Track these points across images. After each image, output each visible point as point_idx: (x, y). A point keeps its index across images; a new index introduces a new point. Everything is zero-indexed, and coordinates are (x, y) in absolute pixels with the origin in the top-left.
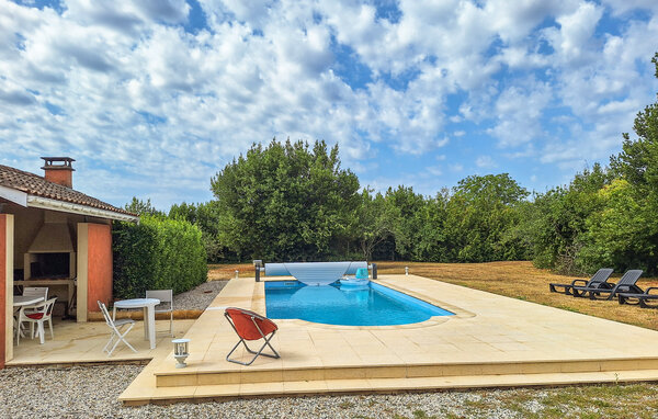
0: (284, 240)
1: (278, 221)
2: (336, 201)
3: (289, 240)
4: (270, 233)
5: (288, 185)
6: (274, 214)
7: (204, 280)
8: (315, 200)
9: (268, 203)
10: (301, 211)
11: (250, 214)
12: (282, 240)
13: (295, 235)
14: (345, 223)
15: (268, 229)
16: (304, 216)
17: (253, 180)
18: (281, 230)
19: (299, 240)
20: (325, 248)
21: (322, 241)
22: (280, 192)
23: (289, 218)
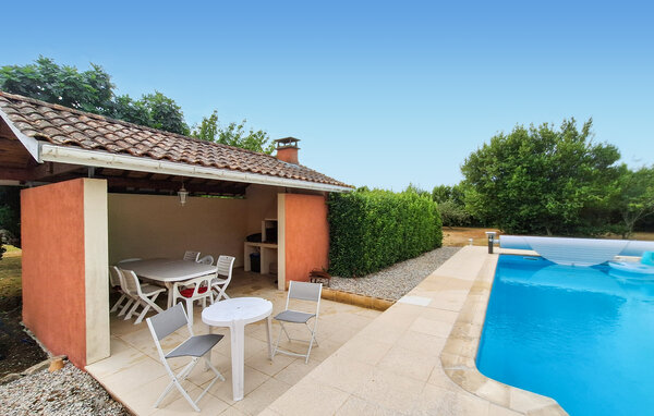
0: (526, 211)
1: (520, 194)
2: (589, 173)
3: (531, 211)
4: (511, 206)
5: (531, 161)
6: (515, 188)
7: (437, 245)
8: (563, 173)
9: (511, 179)
10: (545, 184)
11: (492, 189)
12: (524, 211)
13: (538, 206)
14: (602, 194)
15: (509, 201)
16: (548, 189)
17: (495, 160)
18: (522, 202)
19: (543, 210)
20: (574, 219)
21: (571, 212)
22: (523, 168)
23: (531, 191)
